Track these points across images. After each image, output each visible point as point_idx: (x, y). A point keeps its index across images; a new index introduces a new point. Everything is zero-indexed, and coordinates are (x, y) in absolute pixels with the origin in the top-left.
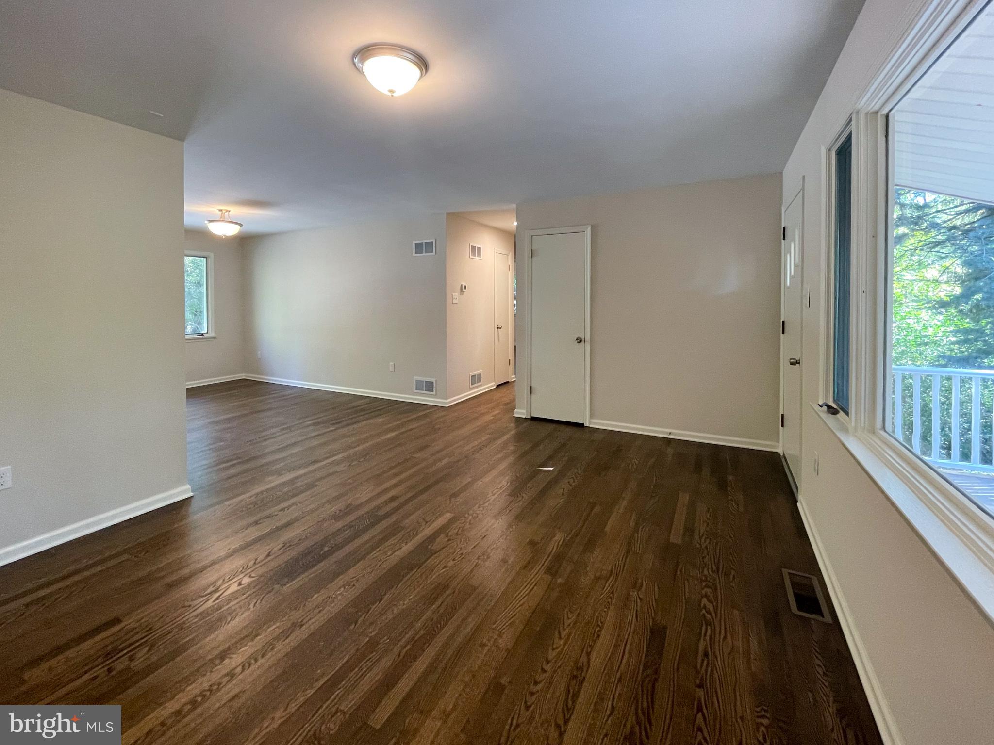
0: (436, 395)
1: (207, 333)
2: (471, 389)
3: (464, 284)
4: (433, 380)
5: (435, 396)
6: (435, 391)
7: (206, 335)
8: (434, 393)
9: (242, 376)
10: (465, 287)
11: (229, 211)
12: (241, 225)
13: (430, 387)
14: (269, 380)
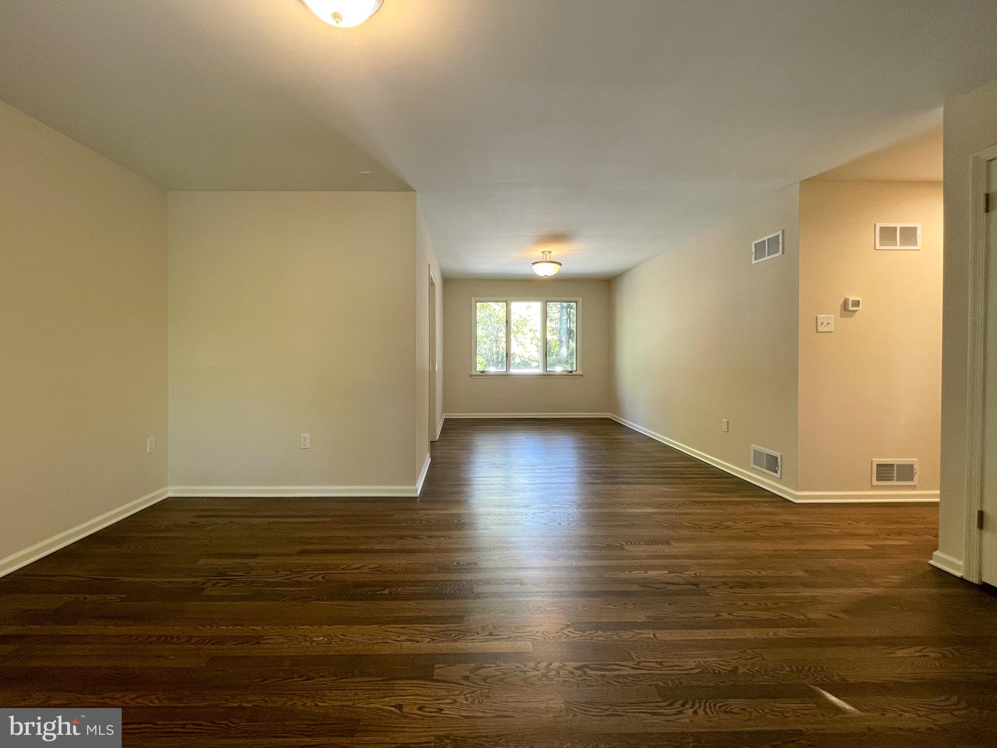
0: (781, 478)
1: (576, 371)
2: (874, 488)
3: (852, 298)
4: (777, 454)
5: (780, 480)
6: (779, 472)
7: (574, 373)
8: (778, 475)
9: (607, 415)
10: (857, 303)
11: (550, 252)
12: (560, 264)
13: (772, 464)
14: (623, 422)
